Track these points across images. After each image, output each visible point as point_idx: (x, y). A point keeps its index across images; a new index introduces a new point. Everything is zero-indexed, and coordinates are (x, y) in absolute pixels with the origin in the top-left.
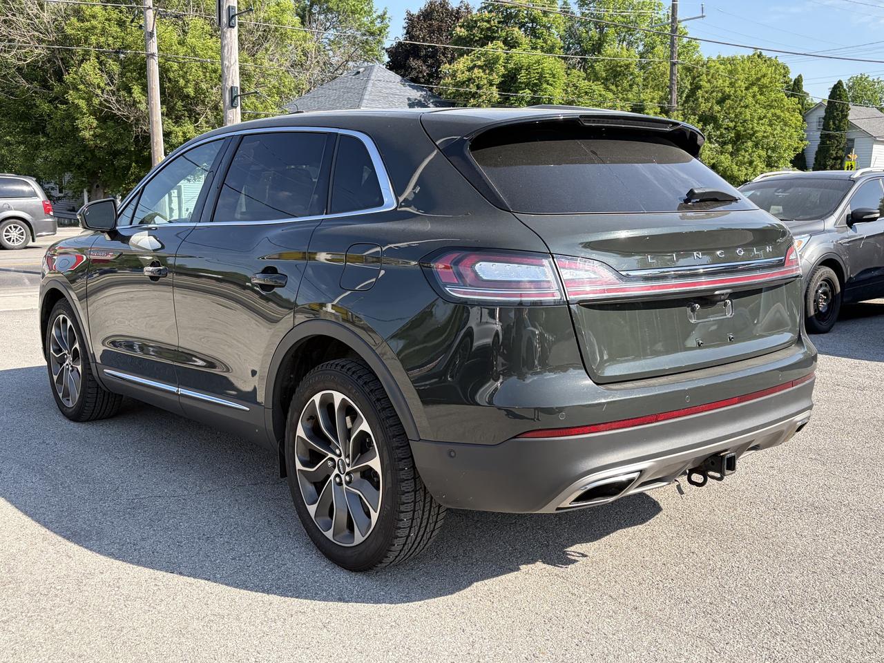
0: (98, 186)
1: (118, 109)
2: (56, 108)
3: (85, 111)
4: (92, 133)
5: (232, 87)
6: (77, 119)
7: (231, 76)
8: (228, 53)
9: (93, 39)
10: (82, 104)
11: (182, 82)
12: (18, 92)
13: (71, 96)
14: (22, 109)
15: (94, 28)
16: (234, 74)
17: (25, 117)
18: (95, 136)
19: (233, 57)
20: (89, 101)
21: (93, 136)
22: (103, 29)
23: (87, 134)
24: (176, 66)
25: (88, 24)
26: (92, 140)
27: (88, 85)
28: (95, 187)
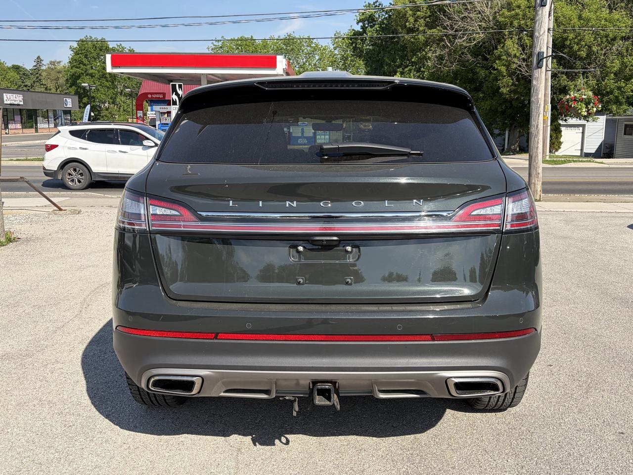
0: (515, 127)
1: (526, 71)
2: (490, 73)
3: (505, 74)
4: (508, 89)
5: (539, 52)
6: (499, 80)
7: (539, 43)
8: (538, 26)
9: (516, 23)
10: (503, 69)
11: (576, 47)
12: (467, 64)
13: (498, 65)
14: (470, 75)
15: (517, 14)
16: (542, 42)
17: (472, 81)
18: (510, 91)
19: (542, 29)
20: (508, 66)
21: (509, 91)
22: (524, 15)
23: (504, 90)
24: (571, 36)
25: (513, 12)
26: (508, 94)
27: (509, 55)
28: (513, 127)
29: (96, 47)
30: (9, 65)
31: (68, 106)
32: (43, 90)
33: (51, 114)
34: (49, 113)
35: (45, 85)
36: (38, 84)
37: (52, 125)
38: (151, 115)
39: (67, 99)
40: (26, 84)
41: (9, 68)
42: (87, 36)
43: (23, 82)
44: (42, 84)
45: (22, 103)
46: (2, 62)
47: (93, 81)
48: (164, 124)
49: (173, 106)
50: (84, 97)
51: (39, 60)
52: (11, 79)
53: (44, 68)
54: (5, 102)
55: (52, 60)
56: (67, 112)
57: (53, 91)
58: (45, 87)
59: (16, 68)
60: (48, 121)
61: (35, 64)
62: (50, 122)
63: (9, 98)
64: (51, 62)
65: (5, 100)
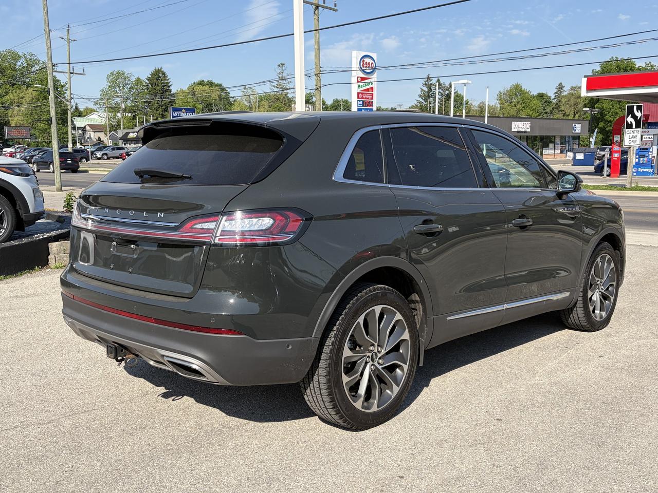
29: (620, 68)
30: (535, 93)
31: (577, 131)
32: (561, 116)
33: (558, 140)
34: (556, 139)
35: (564, 111)
36: (557, 111)
37: (558, 151)
38: (647, 139)
39: (576, 124)
40: (547, 110)
41: (533, 97)
42: (612, 57)
43: (544, 110)
44: (561, 111)
45: (529, 130)
46: (527, 91)
47: (612, 104)
48: (643, 149)
49: (627, 130)
50: (602, 121)
51: (560, 87)
52: (534, 107)
53: (565, 93)
54: (513, 130)
55: (574, 86)
56: (577, 137)
57: (571, 117)
58: (563, 113)
59: (541, 96)
60: (555, 147)
61: (556, 91)
62: (556, 148)
63: (517, 126)
64: (572, 87)
65: (513, 128)
